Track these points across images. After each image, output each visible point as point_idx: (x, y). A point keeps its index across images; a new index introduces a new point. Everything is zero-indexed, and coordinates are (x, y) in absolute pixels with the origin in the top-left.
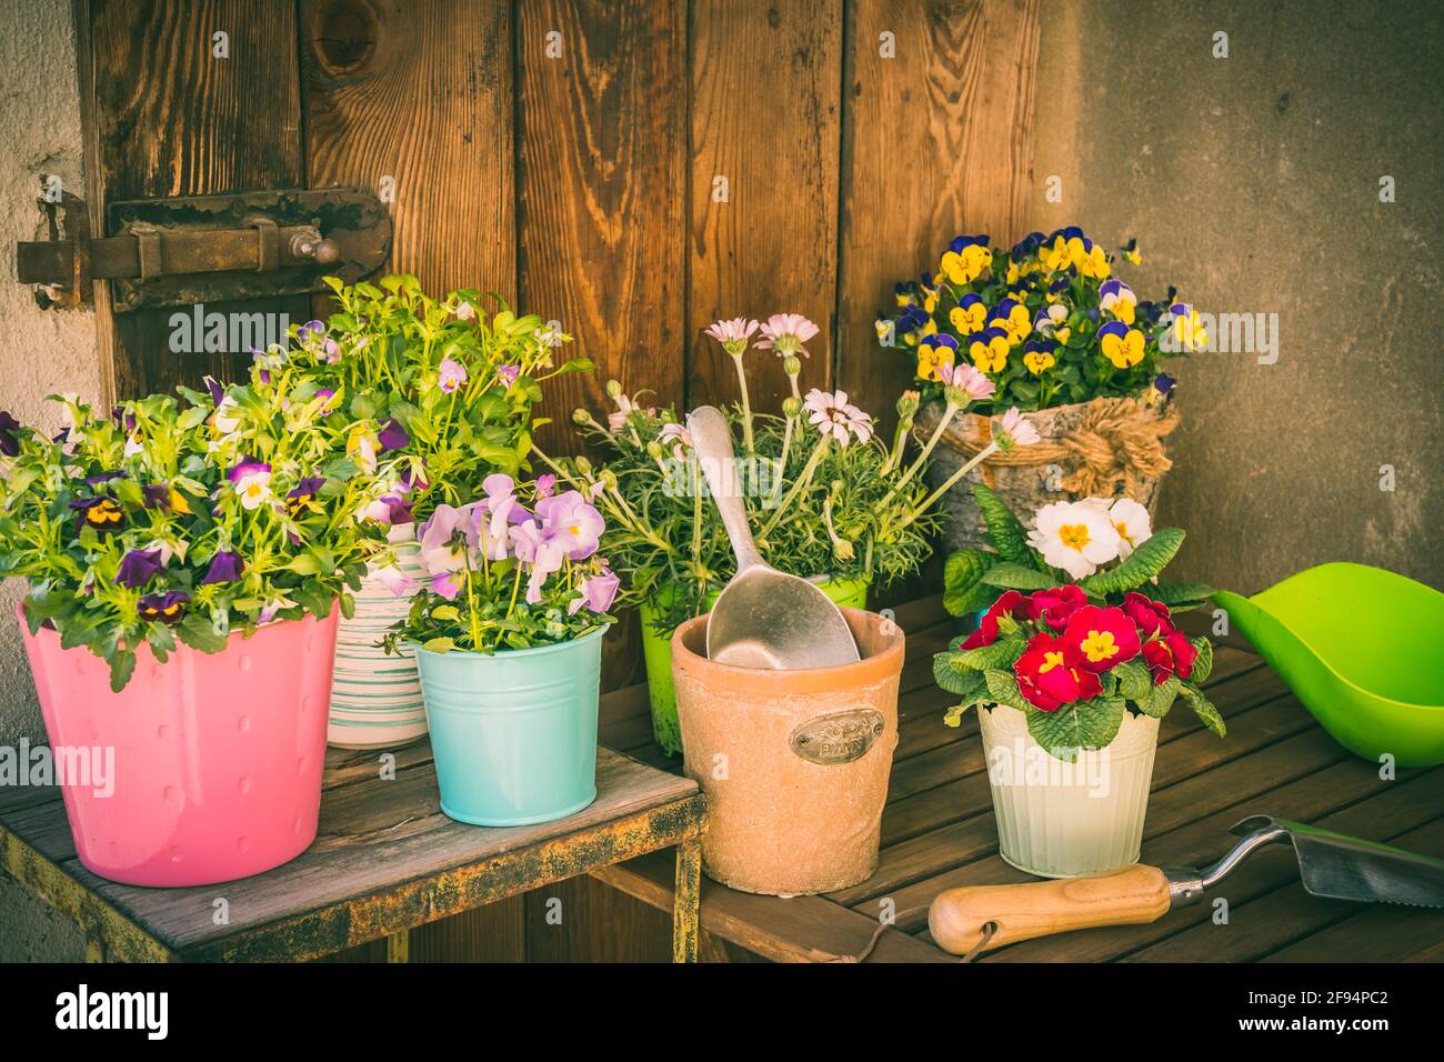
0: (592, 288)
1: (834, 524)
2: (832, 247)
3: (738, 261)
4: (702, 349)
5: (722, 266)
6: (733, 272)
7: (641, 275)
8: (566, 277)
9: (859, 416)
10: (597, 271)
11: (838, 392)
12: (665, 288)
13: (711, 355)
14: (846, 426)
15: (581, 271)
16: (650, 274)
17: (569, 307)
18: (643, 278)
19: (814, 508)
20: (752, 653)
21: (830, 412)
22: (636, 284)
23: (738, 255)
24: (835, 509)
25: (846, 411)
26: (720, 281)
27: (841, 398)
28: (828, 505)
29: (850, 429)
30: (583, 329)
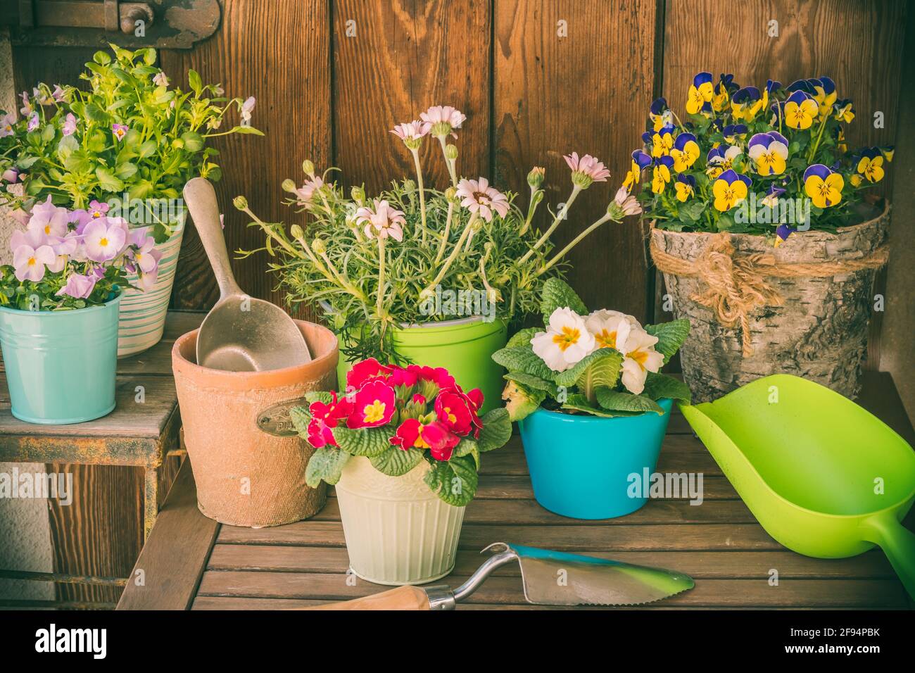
0: (398, 71)
1: (487, 275)
2: (649, 62)
3: (546, 64)
4: (508, 129)
5: (528, 67)
6: (540, 73)
7: (444, 67)
8: (373, 59)
9: (497, 196)
10: (402, 58)
11: (481, 179)
12: (469, 78)
13: (517, 135)
14: (489, 206)
15: (388, 57)
16: (452, 65)
17: (377, 82)
18: (447, 68)
19: (471, 264)
20: (235, 354)
21: (477, 196)
22: (440, 73)
23: (546, 60)
24: (488, 265)
25: (487, 193)
26: (526, 79)
27: (483, 184)
28: (482, 262)
29: (492, 208)
30: (390, 101)
